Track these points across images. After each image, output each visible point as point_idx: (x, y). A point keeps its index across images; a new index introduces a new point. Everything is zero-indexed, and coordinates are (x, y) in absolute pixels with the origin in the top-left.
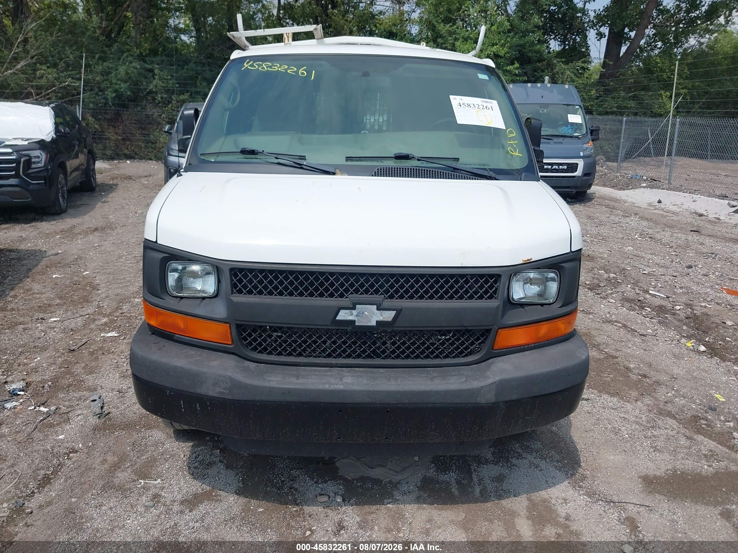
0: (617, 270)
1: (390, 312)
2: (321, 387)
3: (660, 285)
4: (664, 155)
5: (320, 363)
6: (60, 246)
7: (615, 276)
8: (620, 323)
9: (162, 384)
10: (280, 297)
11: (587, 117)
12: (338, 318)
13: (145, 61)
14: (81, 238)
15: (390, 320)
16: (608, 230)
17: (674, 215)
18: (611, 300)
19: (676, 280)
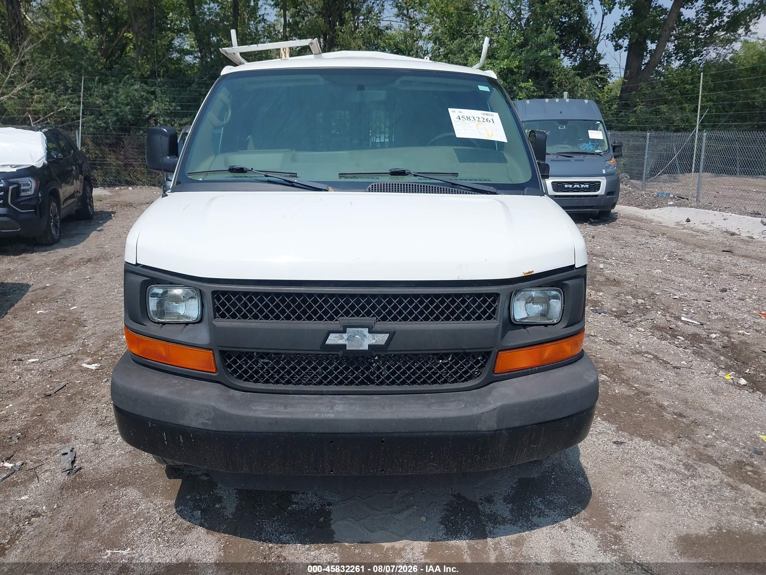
0: (645, 295)
1: (383, 335)
2: (310, 416)
3: (693, 311)
4: (690, 171)
5: (310, 391)
6: (49, 279)
7: (643, 301)
8: (650, 354)
9: (144, 415)
10: (265, 321)
11: (609, 133)
12: (328, 342)
13: (146, 83)
14: (72, 270)
15: (383, 343)
16: (634, 252)
17: (704, 235)
18: (640, 329)
19: (710, 306)
